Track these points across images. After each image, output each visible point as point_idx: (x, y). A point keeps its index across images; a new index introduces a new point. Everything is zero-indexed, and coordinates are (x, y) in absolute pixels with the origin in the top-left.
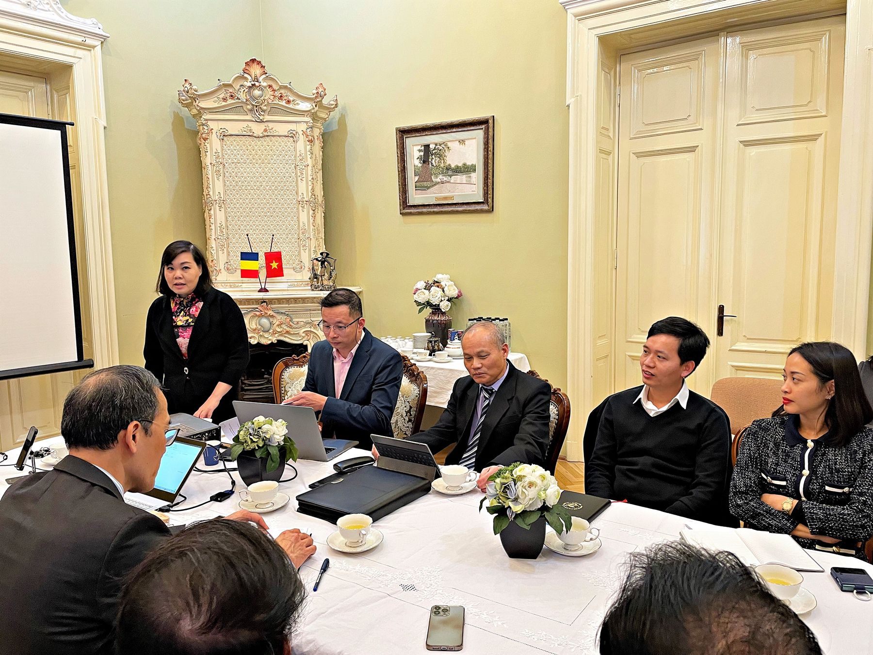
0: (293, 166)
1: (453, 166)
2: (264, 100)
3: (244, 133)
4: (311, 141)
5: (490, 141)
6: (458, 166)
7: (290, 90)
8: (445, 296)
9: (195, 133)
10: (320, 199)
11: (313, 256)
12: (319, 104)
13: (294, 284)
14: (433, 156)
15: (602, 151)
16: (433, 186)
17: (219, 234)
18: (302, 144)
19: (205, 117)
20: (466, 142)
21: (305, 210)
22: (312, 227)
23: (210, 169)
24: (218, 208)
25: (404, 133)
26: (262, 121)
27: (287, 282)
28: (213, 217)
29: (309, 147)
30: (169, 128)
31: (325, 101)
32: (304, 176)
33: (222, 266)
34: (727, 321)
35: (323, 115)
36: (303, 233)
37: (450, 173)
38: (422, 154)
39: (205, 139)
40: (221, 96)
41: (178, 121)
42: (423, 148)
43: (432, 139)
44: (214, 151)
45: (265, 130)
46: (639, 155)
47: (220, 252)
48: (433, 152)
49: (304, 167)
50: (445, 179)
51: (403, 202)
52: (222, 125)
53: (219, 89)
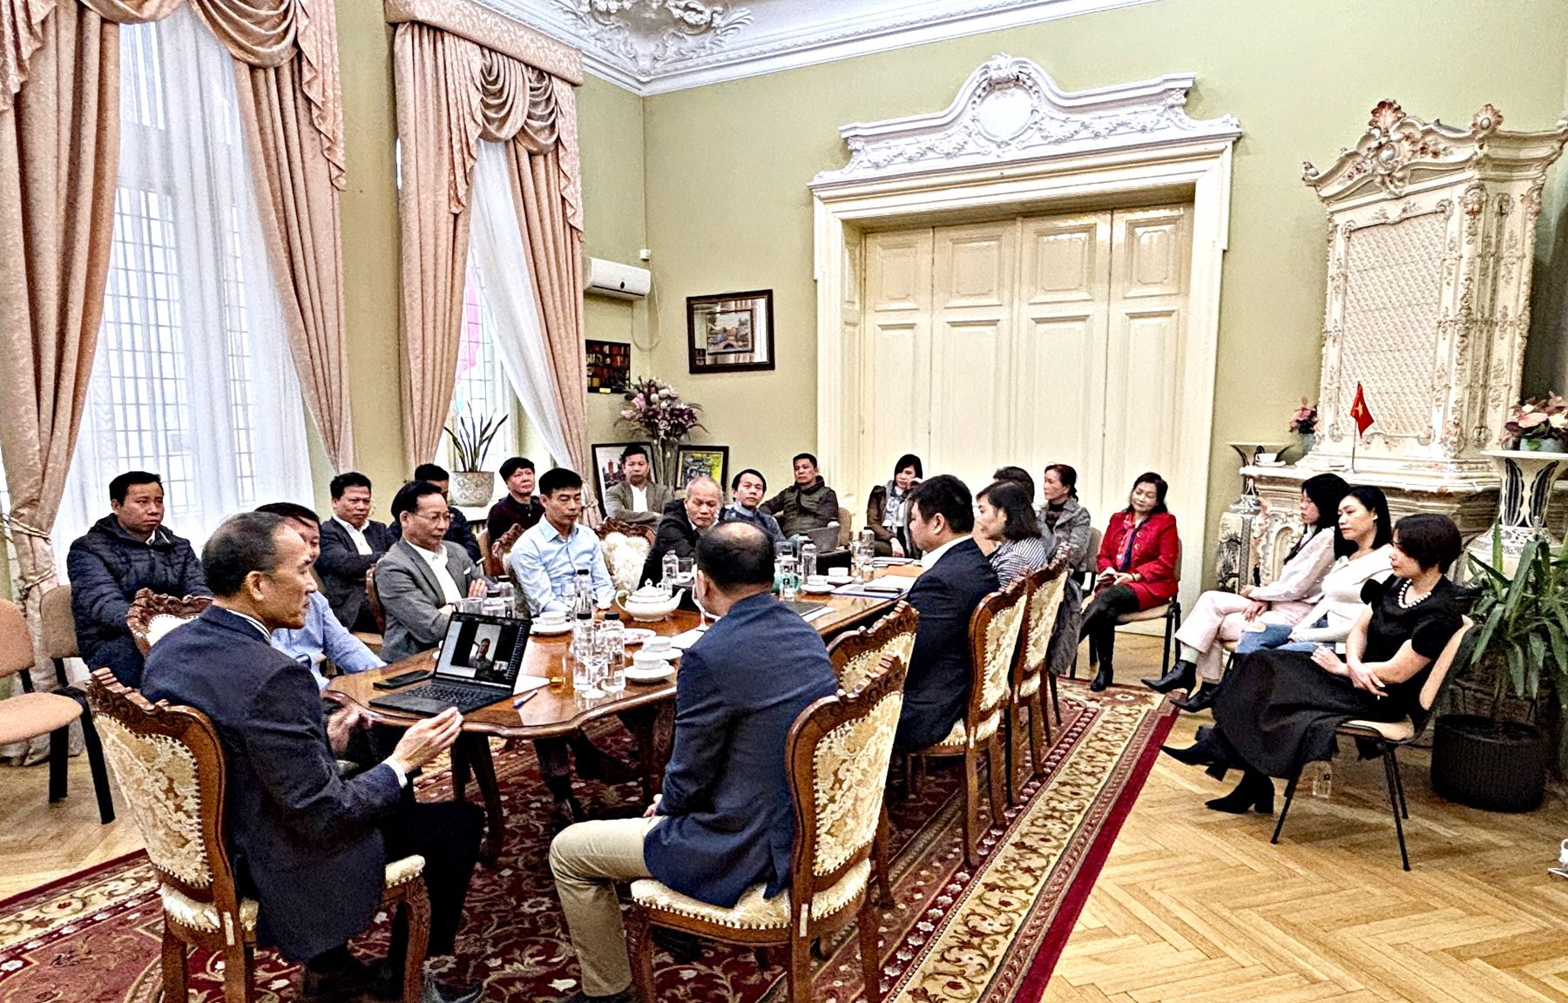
0: (1439, 262)
2: (1397, 162)
3: (1377, 222)
4: (1472, 213)
7: (1436, 133)
17: (1328, 382)
18: (1458, 222)
21: (1448, 337)
22: (1454, 365)
26: (1399, 198)
29: (1467, 224)
32: (1453, 277)
36: (1439, 377)
40: (1346, 173)
44: (1338, 257)
45: (1404, 210)
47: (1327, 409)
49: (1453, 261)
52: (1349, 215)
53: (1342, 163)
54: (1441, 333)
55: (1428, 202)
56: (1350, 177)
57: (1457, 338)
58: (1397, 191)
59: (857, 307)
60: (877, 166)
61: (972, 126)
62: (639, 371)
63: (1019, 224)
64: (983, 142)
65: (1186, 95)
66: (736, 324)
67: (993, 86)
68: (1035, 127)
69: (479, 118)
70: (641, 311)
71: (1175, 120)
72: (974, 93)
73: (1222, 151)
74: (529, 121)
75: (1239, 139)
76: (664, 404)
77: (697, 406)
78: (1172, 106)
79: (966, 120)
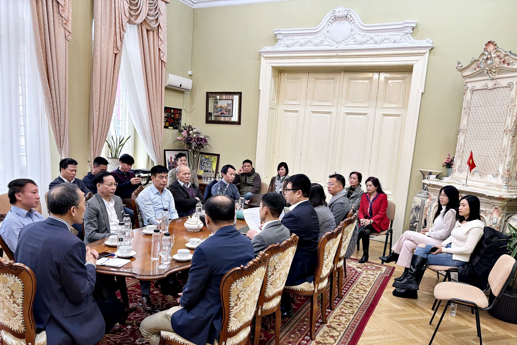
2: (494, 66)
3: (484, 88)
7: (509, 56)
17: (459, 149)
18: (514, 91)
19: (466, 81)
21: (508, 136)
22: (509, 148)
23: (463, 111)
24: (462, 134)
26: (493, 79)
28: (458, 139)
32: (511, 113)
33: (457, 168)
36: (503, 152)
39: (464, 94)
40: (474, 67)
44: (467, 100)
45: (495, 85)
49: (512, 107)
52: (473, 84)
53: (472, 63)
54: (505, 135)
55: (504, 83)
56: (475, 69)
57: (511, 137)
58: (492, 77)
59: (275, 102)
60: (288, 46)
61: (326, 33)
62: (185, 121)
63: (343, 75)
64: (331, 41)
65: (413, 29)
66: (226, 105)
67: (336, 18)
68: (352, 37)
69: (128, 15)
70: (187, 96)
71: (408, 39)
72: (328, 21)
73: (425, 53)
74: (148, 17)
75: (432, 49)
76: (195, 135)
77: (208, 137)
78: (407, 33)
79: (325, 32)
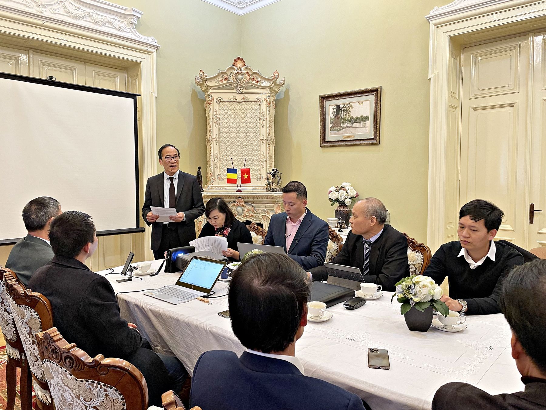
0: (258, 119)
1: (354, 117)
2: (244, 81)
3: (232, 100)
4: (269, 104)
5: (379, 102)
6: (357, 117)
7: (259, 75)
8: (348, 195)
9: (203, 101)
10: (273, 138)
11: (268, 172)
12: (274, 83)
13: (257, 187)
14: (342, 112)
15: (451, 106)
16: (341, 130)
17: (215, 158)
18: (264, 106)
19: (210, 91)
20: (363, 103)
21: (264, 144)
22: (268, 154)
23: (212, 121)
24: (215, 143)
25: (324, 98)
26: (242, 93)
27: (252, 187)
28: (212, 148)
29: (268, 108)
30: (189, 98)
31: (278, 81)
32: (264, 124)
33: (216, 177)
34: (536, 213)
35: (276, 89)
36: (262, 158)
37: (352, 121)
38: (335, 110)
39: (210, 104)
40: (220, 79)
41: (194, 93)
42: (336, 107)
43: (341, 102)
44: (215, 110)
45: (244, 98)
46: (475, 109)
47: (215, 169)
48: (342, 109)
49: (264, 119)
50: (349, 125)
51: (322, 139)
52: (221, 95)
53: (218, 75)
54: (262, 143)
55: (253, 97)
56: (222, 81)
58: (242, 91)
68: (61, 4)
71: (132, 30)
73: (152, 53)
78: (131, 23)
